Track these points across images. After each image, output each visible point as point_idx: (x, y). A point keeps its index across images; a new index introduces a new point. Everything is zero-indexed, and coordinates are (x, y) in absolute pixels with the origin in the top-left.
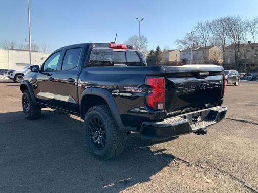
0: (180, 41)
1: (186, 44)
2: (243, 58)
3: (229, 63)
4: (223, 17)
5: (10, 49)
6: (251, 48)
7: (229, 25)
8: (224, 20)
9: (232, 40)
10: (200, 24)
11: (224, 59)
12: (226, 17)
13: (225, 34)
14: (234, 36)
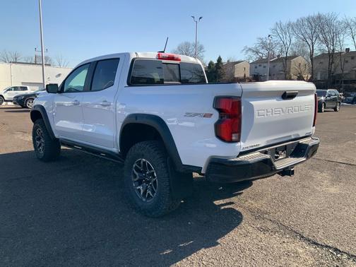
0: (250, 49)
1: (257, 52)
2: (339, 71)
3: (319, 79)
4: (312, 15)
5: (13, 63)
6: (350, 58)
7: (320, 26)
8: (313, 18)
9: (324, 46)
10: (279, 25)
11: (312, 74)
12: (316, 14)
13: (314, 39)
14: (326, 41)
